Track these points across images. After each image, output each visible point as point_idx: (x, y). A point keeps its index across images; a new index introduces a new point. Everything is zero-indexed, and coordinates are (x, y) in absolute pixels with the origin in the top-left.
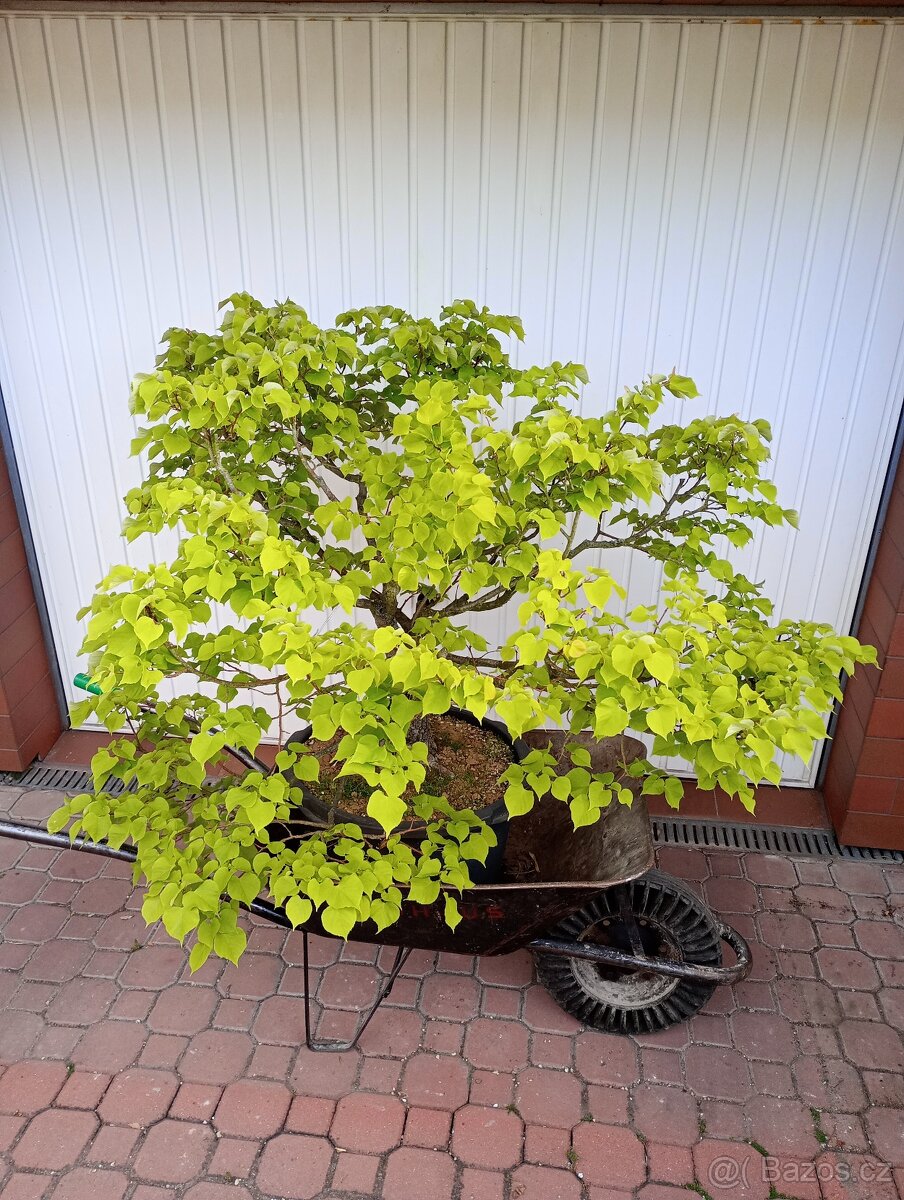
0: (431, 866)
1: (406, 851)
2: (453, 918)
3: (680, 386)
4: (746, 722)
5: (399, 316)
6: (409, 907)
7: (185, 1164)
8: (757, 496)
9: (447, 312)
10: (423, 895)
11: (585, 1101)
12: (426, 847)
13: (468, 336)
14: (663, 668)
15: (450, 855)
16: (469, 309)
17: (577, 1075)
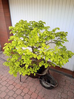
0: (33, 70)
1: (31, 69)
2: (35, 75)
3: (58, 29)
4: (60, 60)
5: (35, 22)
6: (31, 74)
7: (4, 84)
8: (65, 39)
9: (39, 22)
10: (32, 73)
11: (35, 91)
12: (33, 68)
13: (41, 24)
14: (52, 55)
15: (35, 69)
16: (41, 21)
17: (36, 88)
